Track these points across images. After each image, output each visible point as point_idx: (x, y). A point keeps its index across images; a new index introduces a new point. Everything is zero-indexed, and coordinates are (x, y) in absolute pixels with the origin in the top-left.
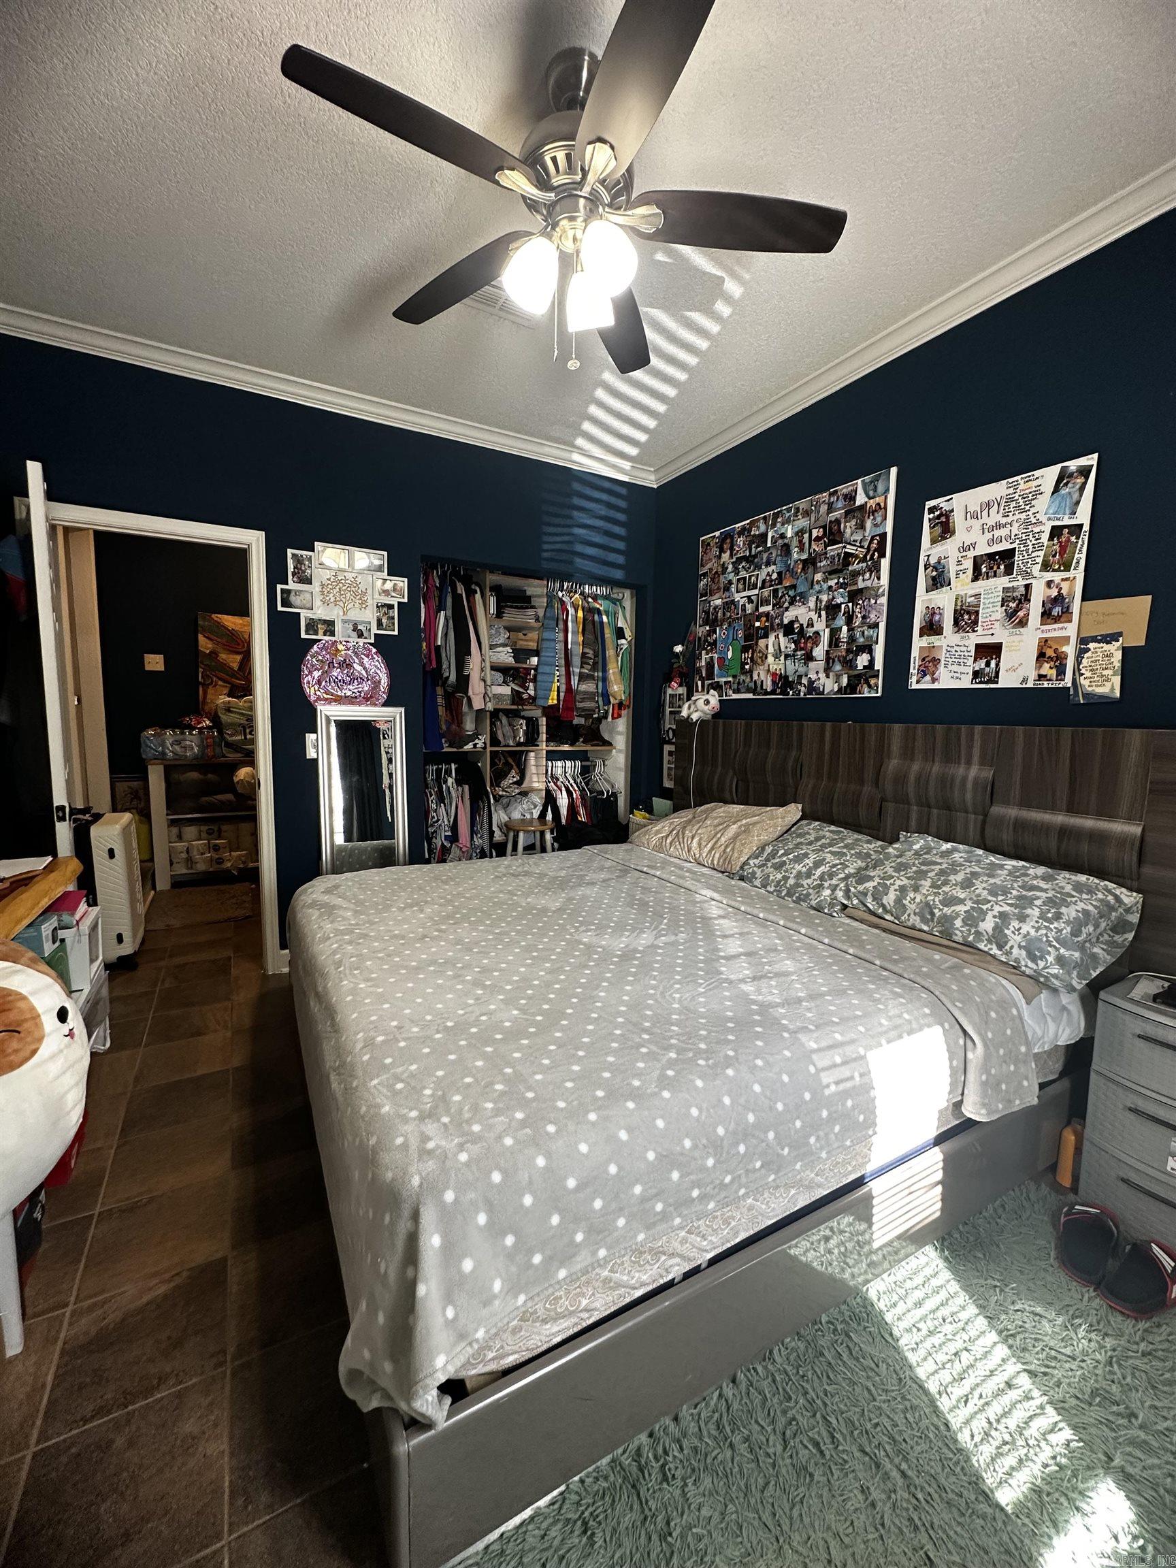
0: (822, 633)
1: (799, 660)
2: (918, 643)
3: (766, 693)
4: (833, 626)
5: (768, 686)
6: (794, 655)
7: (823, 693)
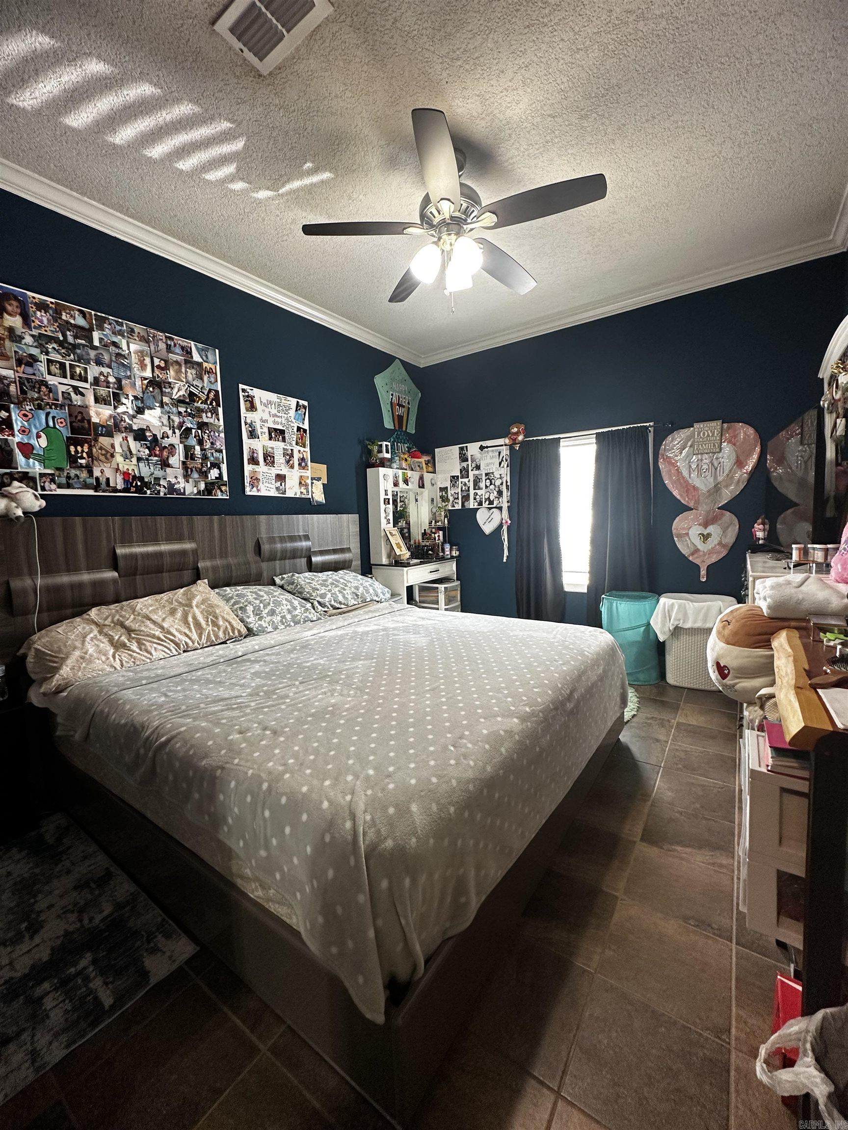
0: (177, 447)
1: (155, 464)
2: (248, 468)
3: (115, 490)
4: (186, 444)
5: (120, 485)
6: (147, 460)
7: (184, 494)
